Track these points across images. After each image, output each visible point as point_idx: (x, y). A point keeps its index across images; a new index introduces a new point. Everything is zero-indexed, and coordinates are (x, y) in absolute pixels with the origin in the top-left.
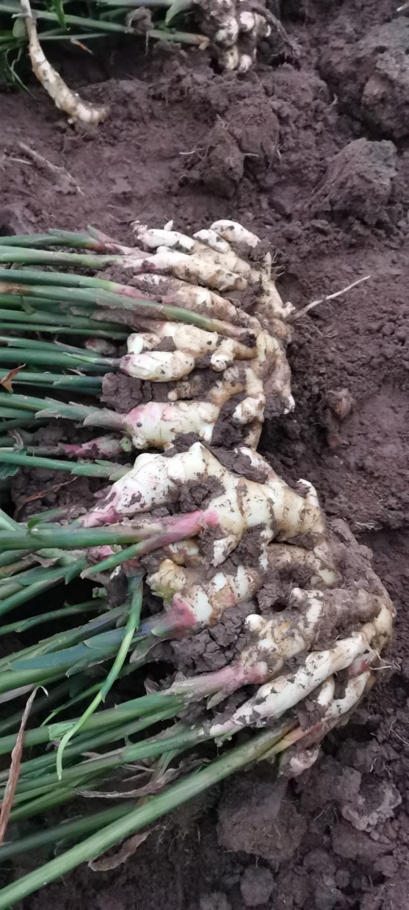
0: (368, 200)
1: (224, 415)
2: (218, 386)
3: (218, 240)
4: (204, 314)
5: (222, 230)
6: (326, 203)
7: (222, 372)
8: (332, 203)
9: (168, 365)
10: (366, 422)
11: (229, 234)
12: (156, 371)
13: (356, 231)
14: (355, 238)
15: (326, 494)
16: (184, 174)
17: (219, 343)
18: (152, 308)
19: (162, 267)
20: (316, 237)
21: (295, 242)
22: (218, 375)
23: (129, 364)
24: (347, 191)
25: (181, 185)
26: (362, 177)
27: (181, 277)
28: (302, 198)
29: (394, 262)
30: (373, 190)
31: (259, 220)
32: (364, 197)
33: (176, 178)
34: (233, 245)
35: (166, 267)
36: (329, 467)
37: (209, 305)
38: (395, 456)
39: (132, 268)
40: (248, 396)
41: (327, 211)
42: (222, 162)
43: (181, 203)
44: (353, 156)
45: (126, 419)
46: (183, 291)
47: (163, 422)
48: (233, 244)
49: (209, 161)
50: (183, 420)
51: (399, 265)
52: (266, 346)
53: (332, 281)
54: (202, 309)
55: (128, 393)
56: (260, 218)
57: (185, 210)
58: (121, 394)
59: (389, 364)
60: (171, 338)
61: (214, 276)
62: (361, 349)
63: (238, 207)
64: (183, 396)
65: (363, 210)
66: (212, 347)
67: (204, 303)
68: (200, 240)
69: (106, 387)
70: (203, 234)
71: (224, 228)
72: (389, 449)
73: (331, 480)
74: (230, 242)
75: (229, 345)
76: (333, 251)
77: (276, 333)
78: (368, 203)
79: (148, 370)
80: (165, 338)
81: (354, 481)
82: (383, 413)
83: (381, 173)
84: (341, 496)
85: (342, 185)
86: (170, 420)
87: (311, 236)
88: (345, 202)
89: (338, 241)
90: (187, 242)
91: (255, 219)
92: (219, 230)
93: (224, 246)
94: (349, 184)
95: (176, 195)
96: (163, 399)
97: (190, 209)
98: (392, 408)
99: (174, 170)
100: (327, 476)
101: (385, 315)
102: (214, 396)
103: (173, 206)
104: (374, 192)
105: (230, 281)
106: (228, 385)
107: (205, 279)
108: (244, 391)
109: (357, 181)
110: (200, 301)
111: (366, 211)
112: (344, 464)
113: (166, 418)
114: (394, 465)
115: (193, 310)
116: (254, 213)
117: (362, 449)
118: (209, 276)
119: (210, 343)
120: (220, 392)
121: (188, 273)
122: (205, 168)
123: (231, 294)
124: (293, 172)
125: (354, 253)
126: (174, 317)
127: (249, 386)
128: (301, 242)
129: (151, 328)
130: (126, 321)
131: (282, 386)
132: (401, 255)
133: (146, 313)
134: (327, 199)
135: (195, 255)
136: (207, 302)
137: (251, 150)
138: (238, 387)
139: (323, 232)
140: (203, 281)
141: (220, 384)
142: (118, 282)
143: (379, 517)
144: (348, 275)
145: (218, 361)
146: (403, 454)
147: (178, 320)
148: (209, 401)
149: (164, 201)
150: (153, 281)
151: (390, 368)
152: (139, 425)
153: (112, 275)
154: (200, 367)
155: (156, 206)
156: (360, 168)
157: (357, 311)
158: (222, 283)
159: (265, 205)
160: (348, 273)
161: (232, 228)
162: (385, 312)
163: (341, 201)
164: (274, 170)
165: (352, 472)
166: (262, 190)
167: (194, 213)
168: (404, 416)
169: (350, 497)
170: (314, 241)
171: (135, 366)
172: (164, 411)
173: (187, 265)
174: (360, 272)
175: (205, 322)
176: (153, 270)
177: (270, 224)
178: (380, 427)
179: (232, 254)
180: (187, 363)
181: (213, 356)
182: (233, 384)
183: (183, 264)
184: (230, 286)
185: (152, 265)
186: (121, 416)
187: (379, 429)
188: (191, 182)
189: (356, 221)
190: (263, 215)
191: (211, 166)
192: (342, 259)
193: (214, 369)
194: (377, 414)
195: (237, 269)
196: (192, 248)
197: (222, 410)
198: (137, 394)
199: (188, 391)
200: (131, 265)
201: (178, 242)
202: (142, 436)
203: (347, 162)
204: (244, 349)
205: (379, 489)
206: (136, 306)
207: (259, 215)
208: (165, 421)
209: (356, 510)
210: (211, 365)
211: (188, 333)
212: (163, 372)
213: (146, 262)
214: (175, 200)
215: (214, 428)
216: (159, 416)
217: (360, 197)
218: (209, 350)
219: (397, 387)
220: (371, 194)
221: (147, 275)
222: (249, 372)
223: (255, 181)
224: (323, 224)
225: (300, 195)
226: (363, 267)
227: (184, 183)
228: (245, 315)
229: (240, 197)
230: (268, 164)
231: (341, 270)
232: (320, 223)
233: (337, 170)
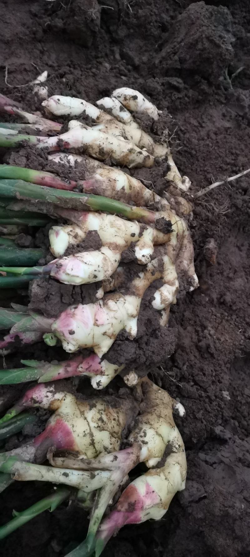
0: (215, 62)
1: (145, 304)
2: (140, 277)
3: (121, 109)
4: (122, 200)
5: (125, 99)
6: (176, 61)
7: (145, 266)
8: (182, 61)
9: (100, 269)
10: (222, 262)
11: (132, 103)
12: (89, 277)
13: (203, 90)
14: (202, 96)
15: (199, 329)
16: (47, 21)
17: (141, 234)
18: (76, 200)
19: (76, 146)
20: (171, 93)
21: (155, 97)
22: (141, 268)
23: (61, 272)
24: (198, 52)
25: (45, 31)
26: (212, 41)
27: (94, 156)
29: (224, 115)
30: (221, 54)
31: (114, 71)
32: (212, 60)
33: (40, 24)
34: (136, 115)
35: (80, 145)
36: (199, 304)
37: (127, 191)
38: (243, 288)
39: (47, 148)
40: (165, 283)
41: (177, 69)
42: (85, 13)
43: (45, 49)
44: (198, 18)
45: (57, 325)
46: (101, 175)
47: (96, 328)
49: (72, 10)
50: (114, 321)
51: (228, 118)
52: (178, 230)
53: (184, 134)
54: (121, 196)
55: (58, 299)
56: (115, 68)
57: (49, 57)
58: (52, 301)
59: (239, 212)
60: (96, 231)
61: (127, 155)
62: (217, 199)
63: (97, 57)
64: (108, 289)
65: (210, 71)
66: (134, 239)
67: (123, 188)
68: (101, 107)
69: (36, 295)
70: (106, 102)
71: (128, 97)
72: (239, 283)
73: (201, 315)
74: (131, 112)
75: (150, 234)
76: (184, 106)
77: (183, 214)
78: (214, 66)
79: (81, 278)
80: (90, 232)
81: (219, 315)
82: (232, 252)
83: (225, 38)
84: (209, 328)
85: (192, 46)
86: (103, 325)
87: (168, 91)
88: (194, 62)
89: (189, 97)
90: (93, 112)
91: (111, 69)
92: (122, 99)
93: (126, 116)
94: (200, 46)
95: (40, 41)
96: (92, 300)
97: (53, 56)
98: (237, 246)
99: (35, 15)
100: (198, 312)
101: (229, 166)
102: (137, 288)
103: (38, 52)
104: (221, 56)
105: (139, 159)
106: (149, 275)
107: (118, 158)
108: (162, 278)
109: (207, 44)
110: (119, 186)
111: (212, 72)
112: (209, 300)
113: (98, 323)
114: (243, 296)
115: (113, 198)
116: (110, 63)
117: (220, 285)
118: (122, 155)
119: (133, 235)
120: (140, 283)
121: (102, 151)
122: (68, 17)
123: (140, 171)
124: (139, 26)
125: (198, 108)
126: (97, 208)
127: (166, 273)
128: (160, 97)
129: (73, 219)
130: (45, 211)
131: (188, 265)
132: (229, 109)
133: (69, 206)
134: (176, 57)
135: (101, 127)
136: (125, 188)
137: (108, 2)
138: (157, 275)
139: (177, 89)
140: (115, 159)
141: (142, 275)
142: (36, 168)
143: (242, 347)
144: (195, 129)
145: (143, 256)
146: (248, 286)
147: (100, 210)
148: (133, 294)
149: (29, 47)
150: (69, 162)
151: (238, 215)
152: (72, 333)
153: (28, 158)
154: (125, 261)
155: (22, 51)
156: (208, 31)
157: (206, 163)
158: (133, 161)
159: (118, 56)
160: (195, 126)
161: (135, 98)
162: (228, 164)
163: (190, 61)
164: (125, 23)
165: (215, 307)
166: (114, 41)
167: (57, 59)
168: (246, 253)
169: (216, 329)
170: (170, 97)
171: (68, 274)
172: (95, 315)
173: (101, 144)
174: (204, 125)
175: (125, 211)
176: (68, 149)
177: (125, 76)
178: (231, 265)
179: (134, 125)
180: (116, 261)
181: (137, 249)
182: (153, 274)
183: (98, 143)
184: (139, 163)
185: (67, 143)
186: (50, 321)
187: (231, 267)
188: (55, 29)
189: (203, 81)
190: (117, 66)
191: (73, 16)
192: (190, 114)
193: (139, 263)
194: (228, 254)
195: (141, 144)
196: (98, 118)
197: (142, 299)
198: (66, 300)
199: (112, 285)
200: (46, 145)
201: (85, 111)
202: (74, 343)
203: (193, 24)
204: (161, 236)
205: (237, 319)
206: (60, 199)
207: (114, 66)
208: (98, 326)
209: (223, 341)
210: (136, 259)
211: (112, 225)
212: (95, 277)
213: (60, 141)
214: (39, 46)
215: (138, 320)
216: (92, 322)
217: (208, 59)
218: (132, 242)
219: (241, 230)
220: (218, 58)
221: (62, 155)
222: (166, 259)
223: (109, 32)
224: (178, 82)
226: (205, 120)
227: (48, 30)
228: (158, 198)
229: (98, 48)
230: (120, 16)
231: (190, 123)
232: (176, 81)
233: (183, 31)
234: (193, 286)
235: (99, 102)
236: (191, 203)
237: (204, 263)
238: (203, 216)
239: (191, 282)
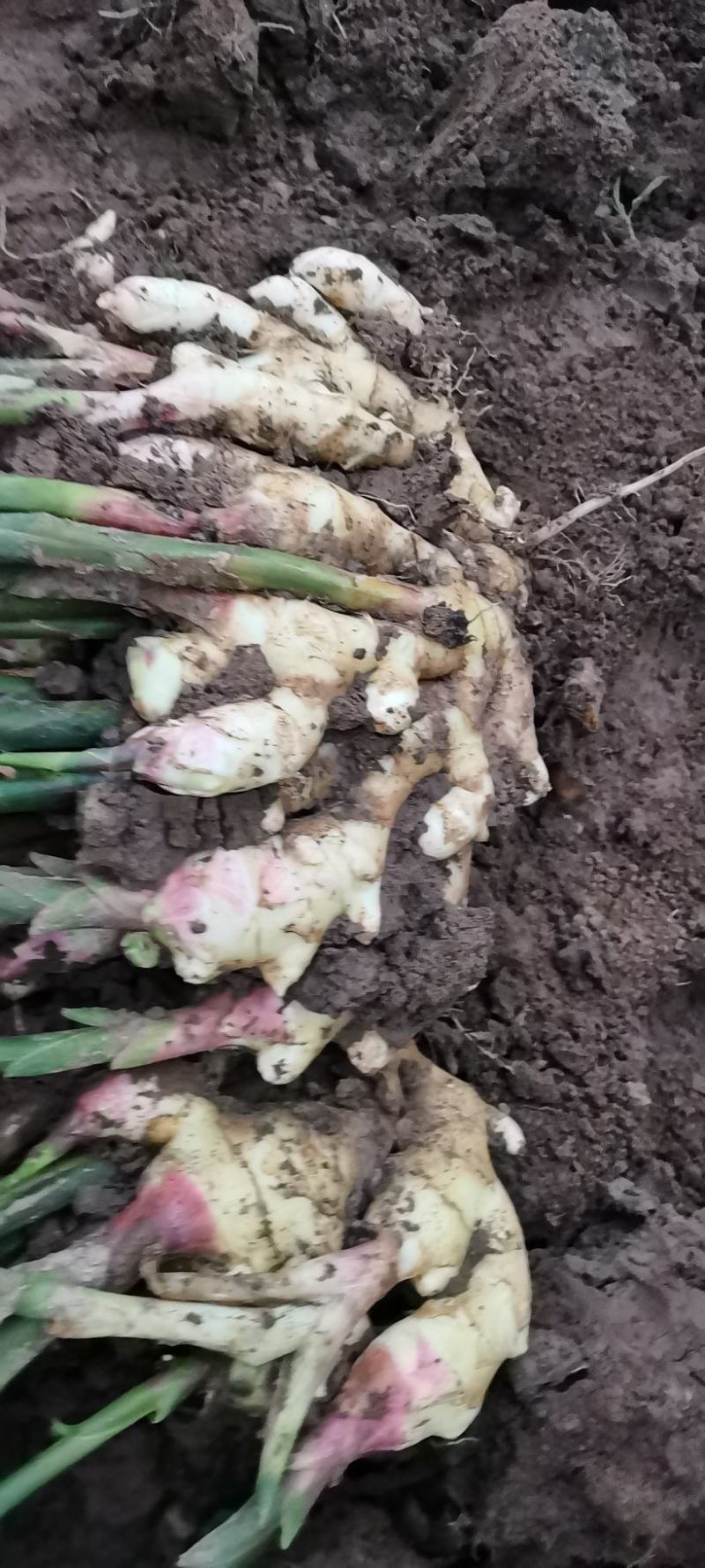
0: (581, 168)
1: (401, 844)
2: (382, 770)
3: (318, 308)
4: (327, 558)
5: (329, 279)
6: (472, 168)
7: (397, 737)
8: (487, 167)
9: (270, 749)
10: (618, 723)
11: (347, 291)
12: (241, 775)
13: (550, 246)
14: (547, 262)
15: (559, 912)
16: (111, 72)
17: (381, 652)
18: (197, 562)
19: (195, 415)
20: (462, 258)
21: (417, 270)
22: (385, 744)
23: (163, 762)
24: (532, 141)
25: (105, 101)
26: (569, 109)
27: (247, 439)
28: (388, 143)
29: (612, 314)
30: (596, 145)
31: (302, 202)
32: (572, 162)
33: (90, 83)
34: (360, 322)
35: (206, 412)
36: (559, 842)
37: (340, 532)
38: (681, 795)
39: (114, 424)
40: (454, 784)
41: (475, 188)
42: (213, 43)
43: (108, 150)
44: (530, 47)
45: (158, 908)
46: (267, 491)
47: (265, 911)
48: (359, 325)
49: (179, 39)
50: (315, 893)
51: (624, 321)
52: (486, 636)
53: (502, 369)
54: (320, 548)
55: (159, 837)
56: (305, 194)
57: (120, 171)
58: (142, 843)
59: (660, 583)
60: (256, 647)
61: (338, 434)
62: (599, 549)
63: (251, 166)
64: (296, 807)
65: (568, 191)
66: (362, 665)
67: (329, 527)
68: (265, 306)
69: (97, 828)
70: (275, 289)
71: (336, 275)
72: (668, 780)
73: (563, 873)
74: (347, 314)
75: (408, 649)
76: (498, 293)
77: (498, 591)
78: (580, 176)
79: (218, 776)
80: (240, 650)
81: (613, 871)
82: (646, 695)
83: (607, 98)
84: (589, 909)
85: (515, 124)
86: (283, 904)
87: (452, 254)
88: (523, 169)
89: (511, 268)
90: (239, 318)
91: (294, 197)
92: (319, 280)
93: (333, 325)
94: (536, 124)
95: (92, 129)
96: (255, 838)
97: (132, 170)
98: (661, 679)
99: (78, 58)
100: (556, 864)
101: (630, 456)
102: (376, 801)
103: (88, 159)
104: (598, 150)
105: (372, 445)
106: (408, 763)
107: (311, 442)
108: (445, 770)
109: (556, 119)
110: (316, 523)
111: (575, 195)
112: (585, 830)
113: (271, 899)
114: (682, 817)
115: (302, 553)
116: (290, 182)
117: (615, 789)
118: (324, 434)
119: (360, 654)
120: (386, 785)
121: (266, 428)
122: (167, 59)
123: (377, 478)
124: (367, 75)
125: (537, 297)
126: (259, 583)
127: (455, 755)
128: (431, 271)
129: (192, 617)
130: (115, 598)
131: (518, 733)
132: (626, 297)
133: (181, 579)
134: (473, 158)
135: (264, 358)
136: (335, 524)
137: (278, 14)
138: (432, 763)
139: (476, 246)
140: (306, 448)
141: (387, 763)
142: (84, 480)
143: (682, 957)
144: (533, 353)
145: (390, 711)
146: (693, 787)
147: (267, 589)
148: (366, 816)
149: (64, 145)
150: (176, 460)
151: (660, 593)
152: (198, 928)
153: (62, 454)
154: (342, 727)
155: (44, 159)
156: (560, 82)
157: (567, 449)
158: (355, 450)
159: (310, 162)
160: (531, 347)
161: (355, 275)
162: (628, 450)
163: (513, 166)
164: (326, 68)
165: (603, 848)
166: (300, 119)
167: (143, 178)
168: (687, 698)
169: (608, 910)
170: (460, 269)
171: (182, 767)
172: (262, 877)
173: (265, 406)
174: (556, 343)
175: (336, 588)
176: (172, 424)
177: (333, 214)
178: (644, 731)
179: (357, 351)
180: (314, 727)
181: (371, 691)
182: (419, 759)
183: (255, 403)
184: (374, 456)
185: (171, 409)
186: (137, 898)
187: (643, 736)
188: (133, 94)
189: (549, 220)
190: (310, 188)
191: (183, 55)
192: (516, 313)
193: (379, 729)
194: (635, 700)
195: (378, 402)
196: (255, 335)
197: (393, 831)
198: (180, 838)
199: (306, 793)
200: (112, 415)
201: (217, 318)
202: (206, 956)
203: (517, 62)
204: (440, 656)
205: (666, 882)
206: (153, 562)
207: (300, 188)
208: (270, 907)
209: (628, 944)
210: (371, 720)
211: (301, 629)
212: (258, 772)
213: (152, 401)
214: (92, 143)
215: (382, 888)
216: (252, 896)
217: (561, 159)
218: (357, 674)
219: (670, 631)
220: (590, 153)
221: (158, 441)
222: (454, 717)
223: (283, 94)
224: (479, 227)
225: (383, 137)
226: (560, 329)
227: (115, 96)
228: (426, 550)
229: (255, 140)
230: (312, 49)
231: (517, 340)
232: (472, 223)
233: (490, 83)
234: (535, 792)
235: (256, 291)
236: (520, 561)
237: (567, 728)
238: (561, 595)
239: (526, 780)
